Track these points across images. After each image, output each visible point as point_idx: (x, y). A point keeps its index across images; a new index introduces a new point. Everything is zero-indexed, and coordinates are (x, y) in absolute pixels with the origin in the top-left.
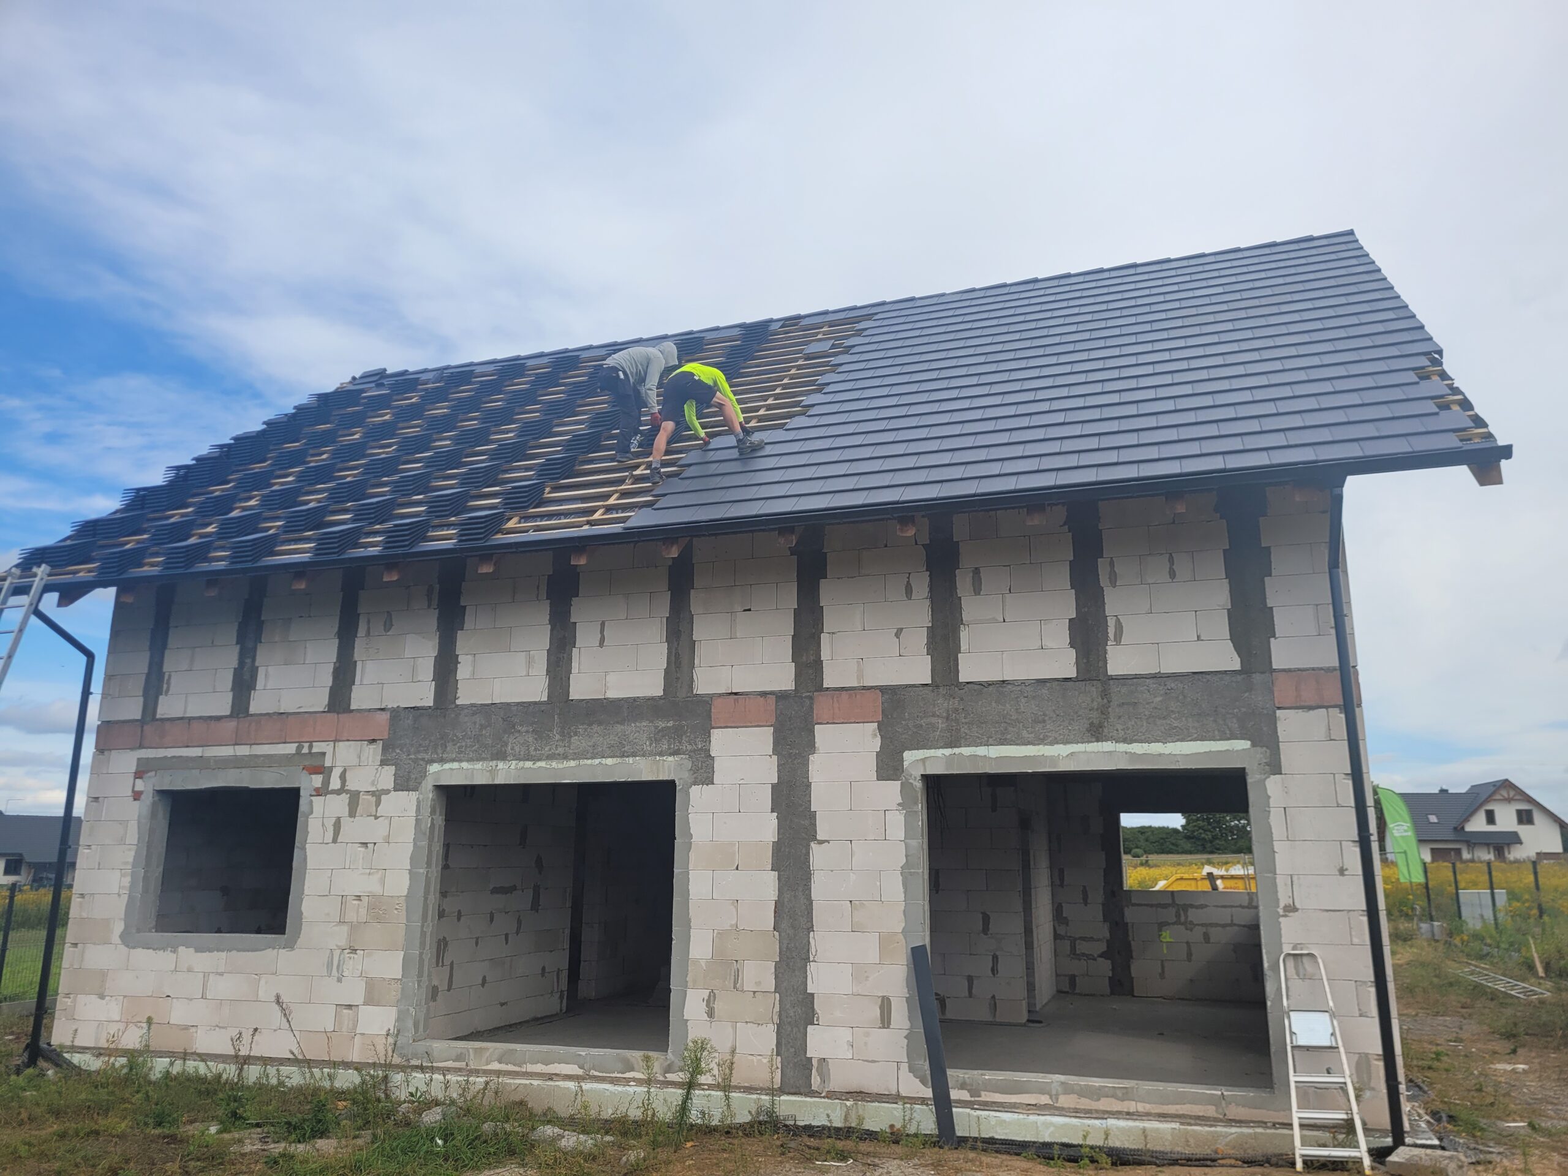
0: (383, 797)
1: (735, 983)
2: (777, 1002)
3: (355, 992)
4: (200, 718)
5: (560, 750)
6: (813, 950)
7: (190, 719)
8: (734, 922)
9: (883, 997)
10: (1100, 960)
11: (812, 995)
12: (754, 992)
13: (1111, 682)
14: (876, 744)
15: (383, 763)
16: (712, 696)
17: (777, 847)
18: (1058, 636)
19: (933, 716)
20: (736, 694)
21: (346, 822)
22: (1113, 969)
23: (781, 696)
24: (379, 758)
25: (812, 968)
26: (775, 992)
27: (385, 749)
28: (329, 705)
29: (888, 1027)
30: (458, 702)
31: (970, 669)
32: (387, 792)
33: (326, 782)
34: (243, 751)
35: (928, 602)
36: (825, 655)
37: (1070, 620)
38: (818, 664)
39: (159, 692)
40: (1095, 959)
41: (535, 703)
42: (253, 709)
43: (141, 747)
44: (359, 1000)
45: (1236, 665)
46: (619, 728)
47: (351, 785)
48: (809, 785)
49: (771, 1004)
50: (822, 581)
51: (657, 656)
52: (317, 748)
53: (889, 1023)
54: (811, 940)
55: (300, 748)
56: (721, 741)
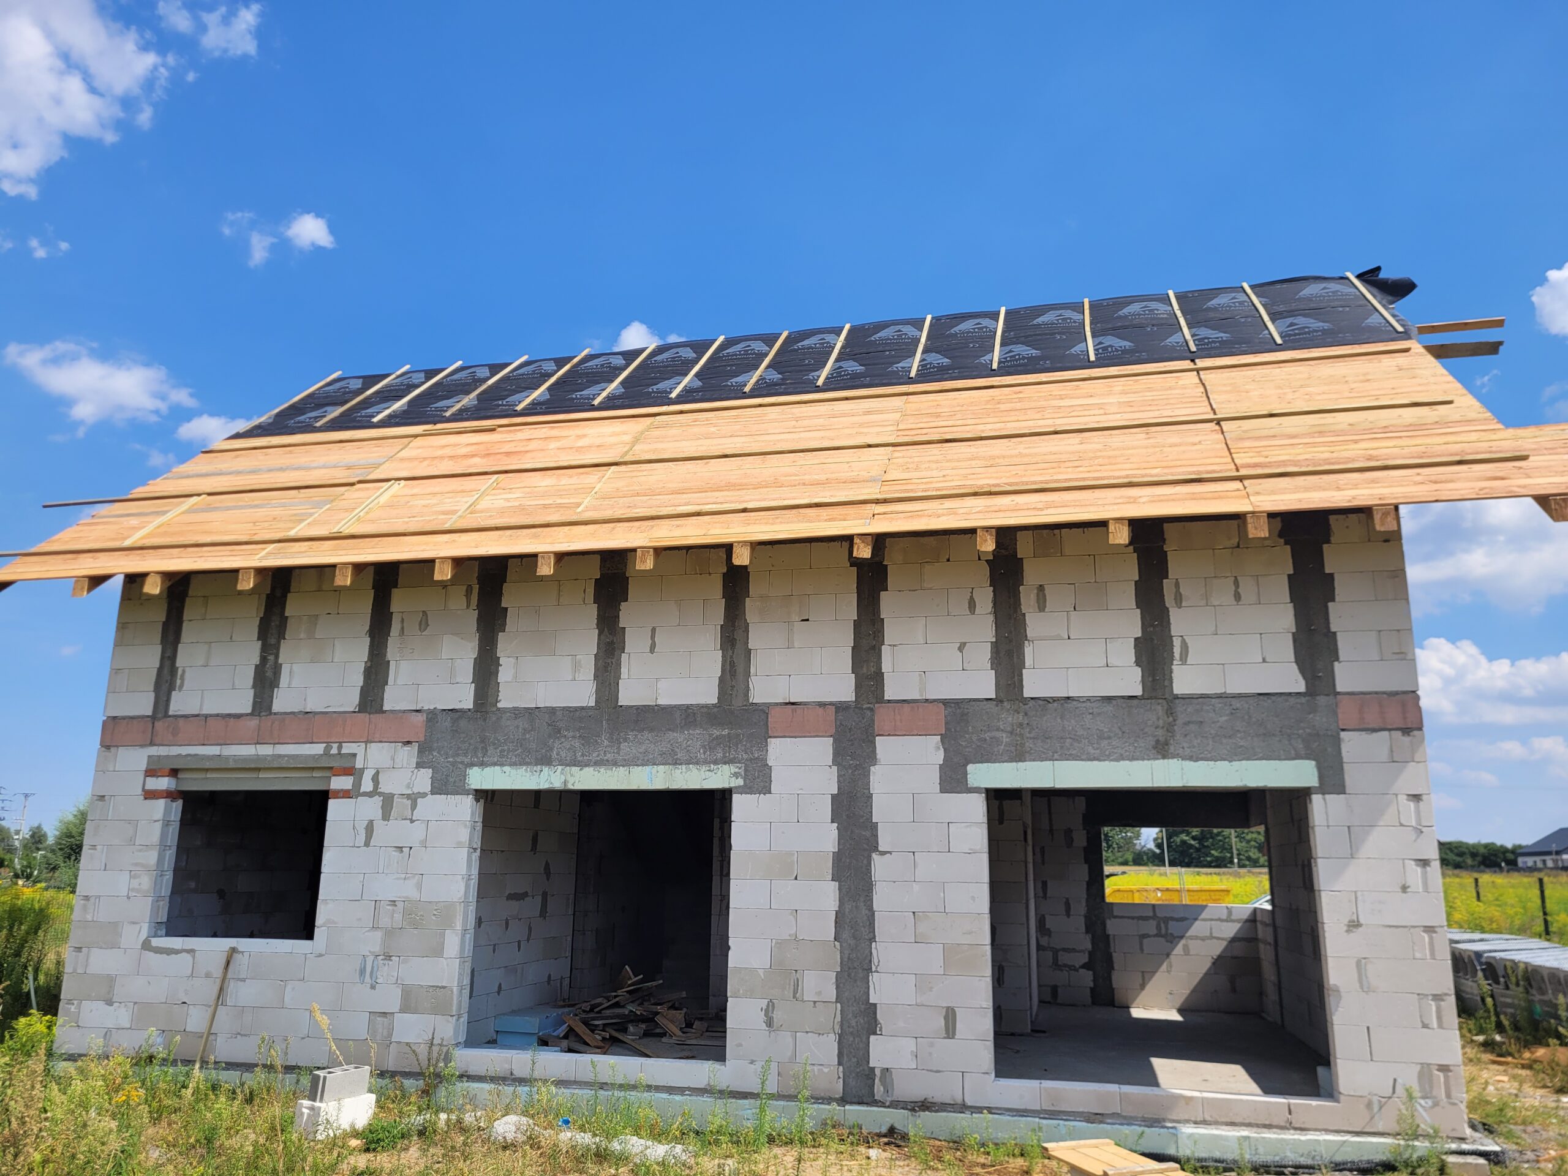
0: (419, 800)
1: (795, 992)
2: (838, 1012)
3: (391, 1000)
4: (217, 715)
5: (609, 756)
6: (875, 960)
7: (206, 716)
8: (793, 932)
9: (948, 1008)
10: (1082, 971)
11: (875, 1005)
12: (815, 1002)
13: (1177, 701)
14: (940, 757)
15: (419, 765)
16: (768, 705)
17: (838, 858)
18: (1124, 654)
19: (998, 730)
20: (793, 704)
21: (379, 825)
22: (1094, 981)
23: (840, 707)
24: (415, 760)
25: (874, 978)
26: (836, 1002)
27: (421, 751)
28: (360, 705)
29: (953, 1038)
30: (499, 705)
31: (1034, 685)
32: (424, 795)
33: (357, 784)
34: (266, 750)
35: (991, 618)
36: (886, 667)
37: (1136, 639)
38: (879, 676)
39: (171, 687)
40: (1077, 970)
41: (583, 708)
42: (276, 707)
43: (152, 744)
44: (394, 1005)
45: (1301, 687)
46: (672, 735)
47: (384, 788)
48: (870, 796)
49: (832, 1015)
50: (882, 593)
51: (711, 663)
52: (347, 749)
53: (954, 1033)
54: (874, 951)
55: (328, 749)
56: (778, 751)
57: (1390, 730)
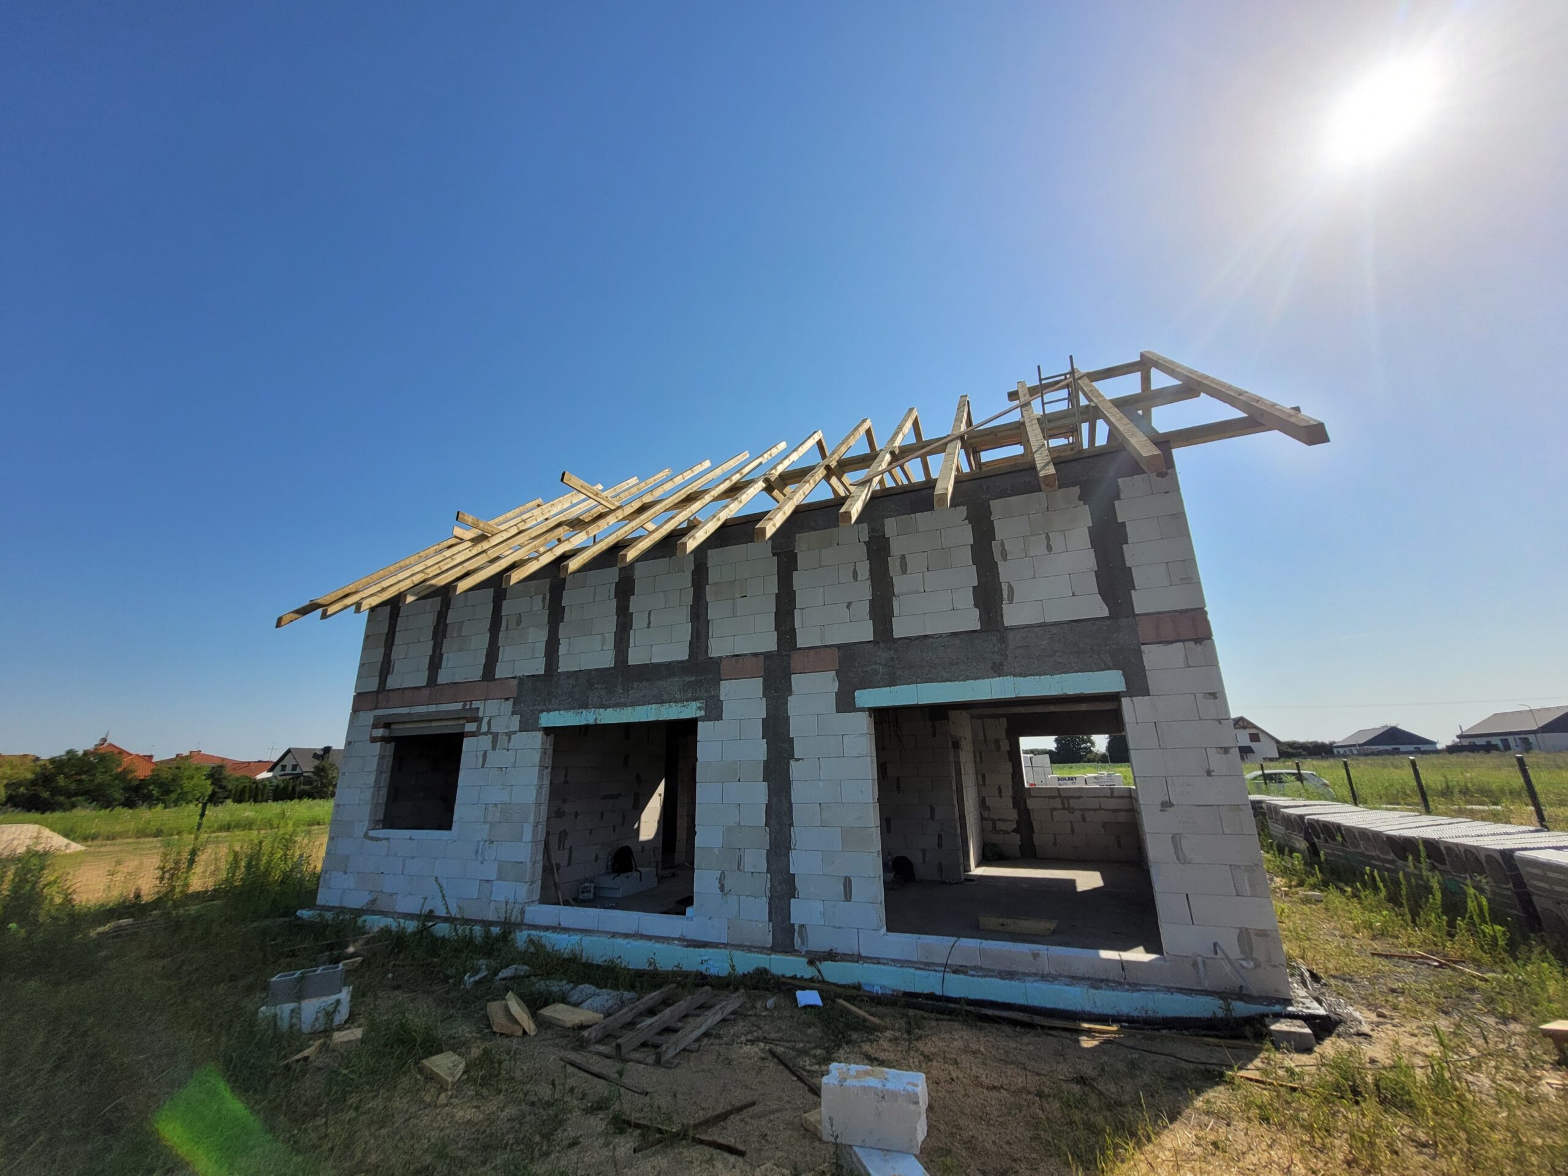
0: (512, 736)
1: (739, 865)
2: (769, 881)
3: (491, 871)
4: (409, 688)
5: (622, 700)
6: (793, 840)
7: (404, 689)
8: (737, 820)
9: (846, 877)
10: (1012, 834)
11: (794, 875)
12: (752, 873)
13: (1008, 632)
14: (835, 686)
15: (513, 713)
16: (721, 658)
17: (766, 764)
18: (966, 599)
19: (876, 663)
20: (737, 656)
21: (490, 753)
23: (767, 655)
24: (511, 710)
25: (793, 854)
26: (767, 872)
27: (514, 704)
28: (483, 676)
29: (850, 901)
30: (559, 670)
31: (901, 629)
32: (515, 732)
33: (479, 727)
34: (432, 708)
35: (869, 582)
36: (798, 624)
37: (974, 587)
38: (793, 632)
39: (388, 673)
40: (1009, 833)
41: (607, 669)
42: (440, 681)
43: (376, 708)
44: (494, 877)
45: (1105, 612)
46: (660, 683)
47: (493, 730)
48: (789, 718)
49: (764, 882)
50: (795, 573)
51: (685, 631)
52: (475, 705)
53: (851, 897)
54: (792, 833)
55: (465, 705)
56: (728, 689)
57: (1183, 641)
